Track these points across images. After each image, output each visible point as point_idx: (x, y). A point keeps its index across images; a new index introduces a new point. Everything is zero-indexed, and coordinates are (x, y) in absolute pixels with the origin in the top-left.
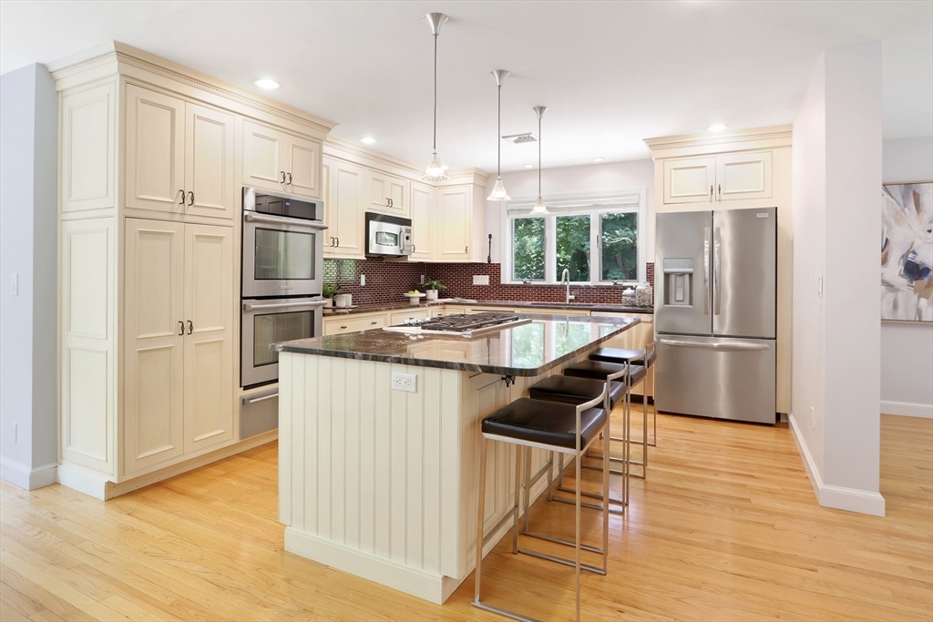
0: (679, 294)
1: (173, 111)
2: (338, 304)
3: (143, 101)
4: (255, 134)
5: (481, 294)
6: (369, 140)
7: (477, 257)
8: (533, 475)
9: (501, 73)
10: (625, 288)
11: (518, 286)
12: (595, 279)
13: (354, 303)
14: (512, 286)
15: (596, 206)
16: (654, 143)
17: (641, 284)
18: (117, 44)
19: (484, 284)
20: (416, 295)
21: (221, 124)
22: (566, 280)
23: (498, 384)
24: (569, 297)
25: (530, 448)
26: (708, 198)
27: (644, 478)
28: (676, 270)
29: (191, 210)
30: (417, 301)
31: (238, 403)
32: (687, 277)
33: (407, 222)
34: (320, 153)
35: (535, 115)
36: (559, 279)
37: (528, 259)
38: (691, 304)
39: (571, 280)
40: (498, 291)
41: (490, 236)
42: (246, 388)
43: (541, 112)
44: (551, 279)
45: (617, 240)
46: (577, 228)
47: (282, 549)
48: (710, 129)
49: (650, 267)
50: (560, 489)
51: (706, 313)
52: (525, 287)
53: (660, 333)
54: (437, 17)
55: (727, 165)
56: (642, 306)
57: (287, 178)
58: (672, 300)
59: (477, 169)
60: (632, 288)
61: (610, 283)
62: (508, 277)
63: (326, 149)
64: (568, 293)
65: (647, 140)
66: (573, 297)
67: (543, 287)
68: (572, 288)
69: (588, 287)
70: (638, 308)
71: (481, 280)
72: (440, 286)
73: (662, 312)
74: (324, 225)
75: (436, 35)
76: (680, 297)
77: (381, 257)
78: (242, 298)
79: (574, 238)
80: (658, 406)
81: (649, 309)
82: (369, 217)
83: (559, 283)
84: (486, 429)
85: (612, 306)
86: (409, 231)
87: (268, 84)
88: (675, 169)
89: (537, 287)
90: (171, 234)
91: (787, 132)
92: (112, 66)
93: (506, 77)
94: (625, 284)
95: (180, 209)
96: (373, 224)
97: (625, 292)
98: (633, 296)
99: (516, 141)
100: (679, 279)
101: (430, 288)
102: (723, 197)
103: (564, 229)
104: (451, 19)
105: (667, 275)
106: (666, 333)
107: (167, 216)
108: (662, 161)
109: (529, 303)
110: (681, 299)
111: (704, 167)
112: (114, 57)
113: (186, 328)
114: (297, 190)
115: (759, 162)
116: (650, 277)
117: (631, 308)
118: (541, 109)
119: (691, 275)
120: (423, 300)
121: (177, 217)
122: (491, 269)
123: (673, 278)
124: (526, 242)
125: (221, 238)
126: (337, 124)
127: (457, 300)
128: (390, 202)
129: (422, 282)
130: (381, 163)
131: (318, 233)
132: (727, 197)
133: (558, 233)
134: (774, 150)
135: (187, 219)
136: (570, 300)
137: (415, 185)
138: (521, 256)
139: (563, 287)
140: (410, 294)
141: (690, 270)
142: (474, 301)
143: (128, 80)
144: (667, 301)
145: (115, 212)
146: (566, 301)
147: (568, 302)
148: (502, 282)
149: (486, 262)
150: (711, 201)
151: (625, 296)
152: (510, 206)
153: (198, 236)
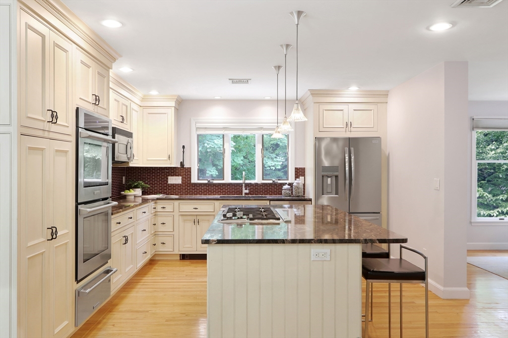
1: (43, 38)
3: (29, 27)
5: (175, 191)
7: (175, 162)
9: (287, 46)
10: (284, 184)
11: (205, 184)
12: (259, 178)
14: (200, 184)
15: (261, 128)
16: (315, 93)
19: (177, 183)
20: (132, 193)
24: (245, 191)
26: (344, 129)
32: (334, 178)
33: (130, 135)
34: (109, 79)
36: (234, 179)
38: (337, 194)
40: (189, 188)
41: (184, 147)
43: (279, 70)
44: (228, 179)
48: (349, 89)
49: (297, 171)
51: (346, 200)
52: (210, 185)
55: (354, 110)
56: (298, 196)
57: (97, 100)
59: (179, 96)
61: (270, 181)
62: (194, 179)
64: (244, 188)
65: (311, 90)
66: (247, 191)
67: (223, 184)
70: (294, 198)
71: (175, 180)
78: (77, 204)
82: (114, 130)
86: (131, 142)
88: (326, 110)
89: (218, 184)
90: (42, 149)
91: (386, 94)
94: (280, 182)
96: (117, 137)
97: (284, 187)
98: (291, 191)
99: (233, 83)
101: (137, 186)
105: (323, 177)
108: (318, 104)
110: (330, 191)
111: (342, 110)
114: (100, 110)
115: (371, 110)
117: (288, 198)
118: (279, 68)
121: (46, 134)
122: (183, 171)
125: (67, 152)
126: (121, 56)
128: (123, 119)
131: (110, 145)
132: (354, 129)
134: (379, 104)
135: (51, 135)
136: (246, 194)
137: (132, 105)
139: (239, 185)
140: (127, 193)
141: (336, 173)
142: (177, 197)
145: (15, 129)
146: (242, 194)
147: (243, 195)
148: (192, 182)
149: (179, 166)
150: (346, 131)
151: (285, 190)
152: (199, 125)
153: (57, 151)
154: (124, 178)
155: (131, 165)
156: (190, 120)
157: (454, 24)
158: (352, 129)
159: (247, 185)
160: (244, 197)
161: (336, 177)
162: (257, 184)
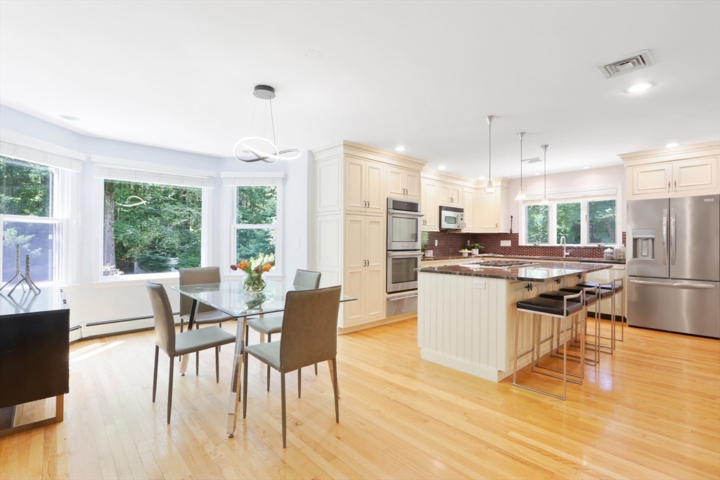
0: (645, 251)
1: (361, 166)
2: (426, 256)
3: (351, 163)
4: (392, 172)
5: (506, 251)
6: (442, 168)
7: (503, 229)
8: (542, 339)
9: (522, 134)
10: (606, 248)
11: (530, 247)
12: (585, 242)
13: (434, 255)
14: (526, 247)
15: (584, 197)
16: (625, 157)
17: (618, 245)
18: (344, 141)
19: (507, 246)
20: (466, 251)
21: (378, 169)
22: (563, 243)
23: (524, 289)
24: (565, 254)
25: (541, 315)
26: (667, 190)
27: (612, 354)
28: (642, 236)
29: (368, 210)
30: (467, 255)
31: (385, 300)
32: (650, 241)
33: (461, 210)
34: (420, 177)
35: (542, 150)
36: (559, 242)
37: (536, 230)
38: (653, 257)
39: (567, 243)
40: (516, 250)
41: (512, 217)
42: (389, 293)
43: (546, 148)
44: (553, 242)
45: (607, 216)
46: (574, 208)
47: (420, 358)
48: (668, 146)
49: (624, 235)
50: (557, 353)
51: (665, 263)
52: (535, 247)
53: (630, 276)
54: (491, 118)
55: (681, 168)
56: (618, 260)
57: (405, 192)
58: (639, 255)
60: (611, 248)
61: (595, 245)
62: (523, 242)
63: (422, 174)
64: (565, 251)
65: (621, 156)
66: (568, 254)
67: (547, 247)
68: (568, 248)
69: (579, 248)
70: (616, 261)
71: (506, 243)
72: (480, 247)
73: (631, 263)
74: (422, 214)
75: (490, 125)
76: (645, 253)
77: (446, 230)
78: (387, 250)
79: (572, 216)
80: (628, 322)
81: (623, 262)
82: (441, 208)
83: (559, 245)
84: (519, 306)
85: (596, 259)
86: (462, 215)
87: (400, 149)
88: (641, 172)
89: (543, 247)
90: (360, 221)
92: (341, 150)
93: (525, 136)
94: (606, 246)
95: (363, 209)
96: (443, 212)
97: (606, 251)
98: (612, 254)
99: (529, 162)
100: (645, 242)
101: (473, 247)
102: (678, 189)
103: (564, 210)
104: (497, 117)
105: (635, 240)
106: (635, 276)
107: (359, 213)
108: (631, 167)
109: (538, 257)
110: (646, 254)
111: (663, 170)
112: (342, 146)
113: (367, 263)
114: (410, 197)
115: (707, 164)
116: (624, 242)
117: (610, 261)
118: (546, 146)
119: (653, 239)
120: (470, 254)
121: (363, 213)
122: (513, 237)
123: (639, 242)
124: (534, 218)
125: (379, 222)
126: (427, 162)
127: (491, 255)
128: (452, 199)
129: (469, 245)
130: (446, 178)
131: (419, 218)
132: (681, 189)
133: (558, 213)
134: (719, 157)
135: (367, 214)
136: (566, 256)
137: (465, 189)
138: (532, 228)
139: (561, 248)
140: (463, 251)
141: (653, 236)
142: (502, 256)
143: (347, 155)
144: (635, 255)
145: (342, 212)
147: (564, 257)
148: (520, 245)
149: (509, 232)
150: (669, 192)
151: (606, 253)
153: (370, 222)
154: (436, 241)
155: (464, 231)
157: (654, 84)
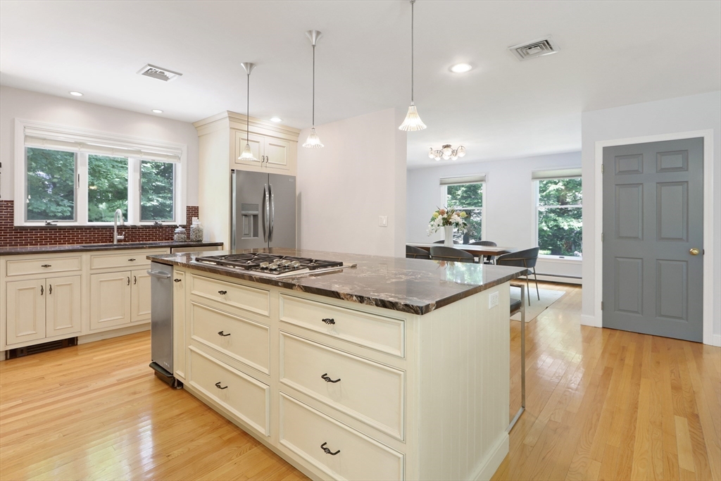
0: (246, 229)
12: (133, 218)
16: (233, 116)
24: (117, 237)
26: (260, 164)
51: (265, 242)
52: (48, 229)
55: (270, 144)
61: (150, 223)
62: (21, 218)
64: (115, 233)
66: (122, 237)
67: (71, 228)
70: (191, 243)
91: (297, 133)
97: (178, 230)
98: (185, 234)
108: (235, 130)
110: (247, 233)
111: (258, 142)
117: (183, 243)
134: (293, 142)
136: (119, 241)
141: (257, 212)
146: (113, 242)
147: (115, 243)
148: (16, 224)
150: (262, 167)
151: (178, 233)
152: (30, 132)
156: (13, 121)
158: (268, 165)
159: (121, 229)
160: (115, 245)
161: (255, 216)
162: (134, 227)
